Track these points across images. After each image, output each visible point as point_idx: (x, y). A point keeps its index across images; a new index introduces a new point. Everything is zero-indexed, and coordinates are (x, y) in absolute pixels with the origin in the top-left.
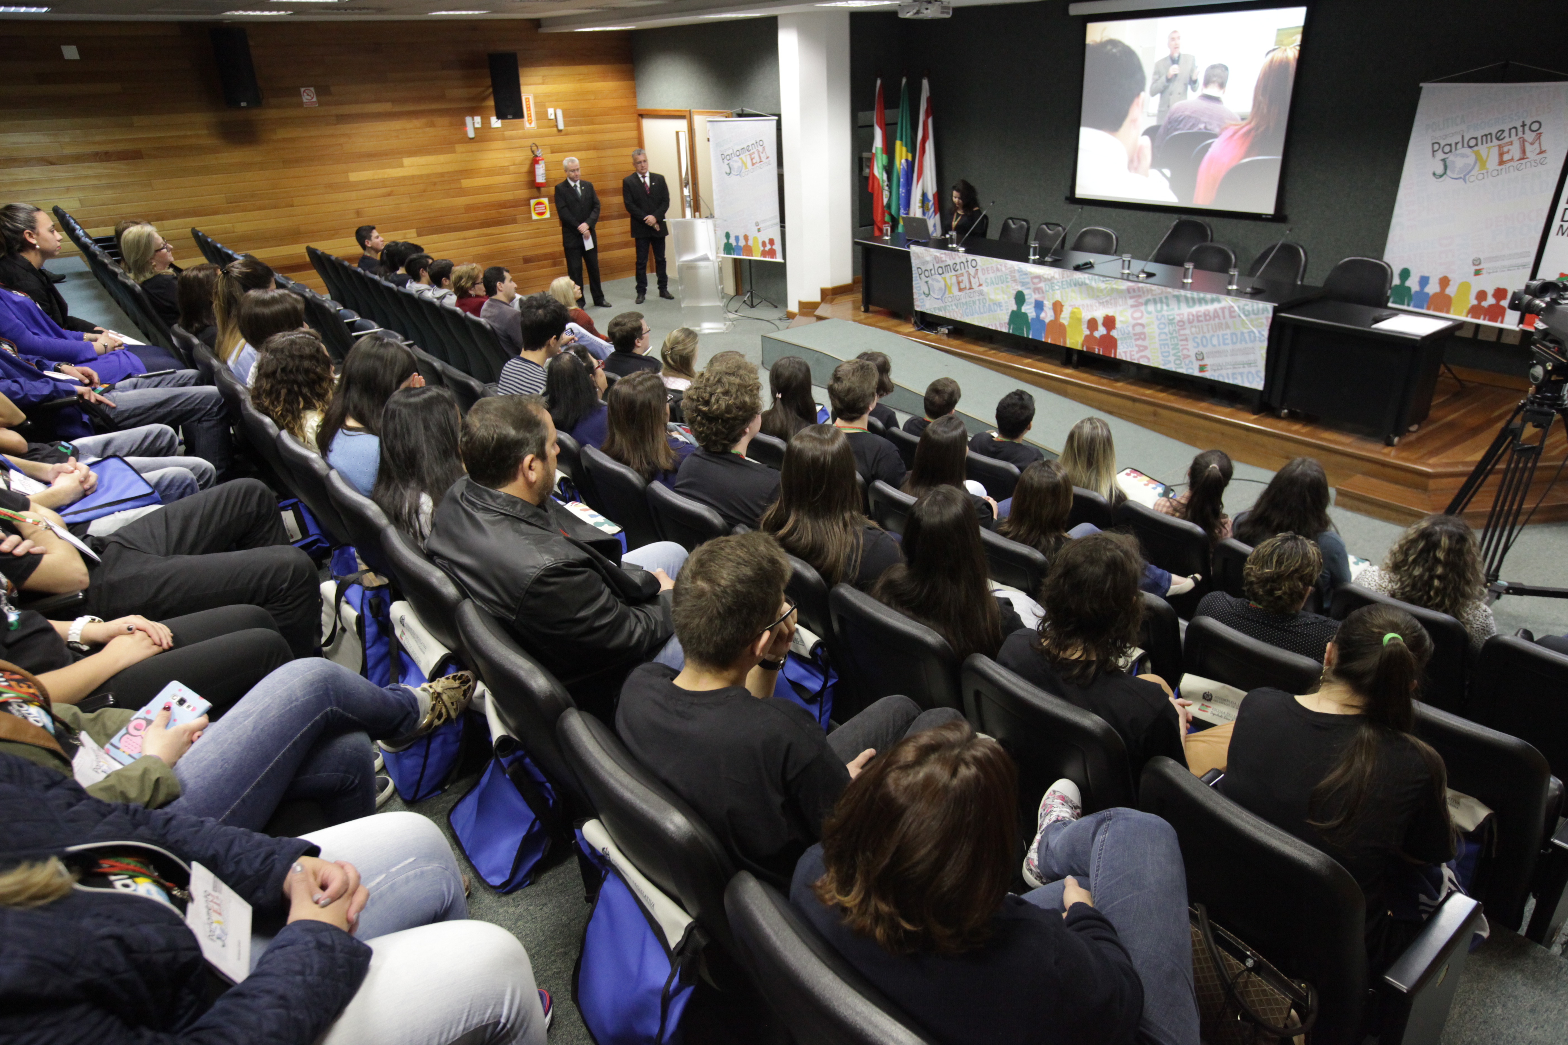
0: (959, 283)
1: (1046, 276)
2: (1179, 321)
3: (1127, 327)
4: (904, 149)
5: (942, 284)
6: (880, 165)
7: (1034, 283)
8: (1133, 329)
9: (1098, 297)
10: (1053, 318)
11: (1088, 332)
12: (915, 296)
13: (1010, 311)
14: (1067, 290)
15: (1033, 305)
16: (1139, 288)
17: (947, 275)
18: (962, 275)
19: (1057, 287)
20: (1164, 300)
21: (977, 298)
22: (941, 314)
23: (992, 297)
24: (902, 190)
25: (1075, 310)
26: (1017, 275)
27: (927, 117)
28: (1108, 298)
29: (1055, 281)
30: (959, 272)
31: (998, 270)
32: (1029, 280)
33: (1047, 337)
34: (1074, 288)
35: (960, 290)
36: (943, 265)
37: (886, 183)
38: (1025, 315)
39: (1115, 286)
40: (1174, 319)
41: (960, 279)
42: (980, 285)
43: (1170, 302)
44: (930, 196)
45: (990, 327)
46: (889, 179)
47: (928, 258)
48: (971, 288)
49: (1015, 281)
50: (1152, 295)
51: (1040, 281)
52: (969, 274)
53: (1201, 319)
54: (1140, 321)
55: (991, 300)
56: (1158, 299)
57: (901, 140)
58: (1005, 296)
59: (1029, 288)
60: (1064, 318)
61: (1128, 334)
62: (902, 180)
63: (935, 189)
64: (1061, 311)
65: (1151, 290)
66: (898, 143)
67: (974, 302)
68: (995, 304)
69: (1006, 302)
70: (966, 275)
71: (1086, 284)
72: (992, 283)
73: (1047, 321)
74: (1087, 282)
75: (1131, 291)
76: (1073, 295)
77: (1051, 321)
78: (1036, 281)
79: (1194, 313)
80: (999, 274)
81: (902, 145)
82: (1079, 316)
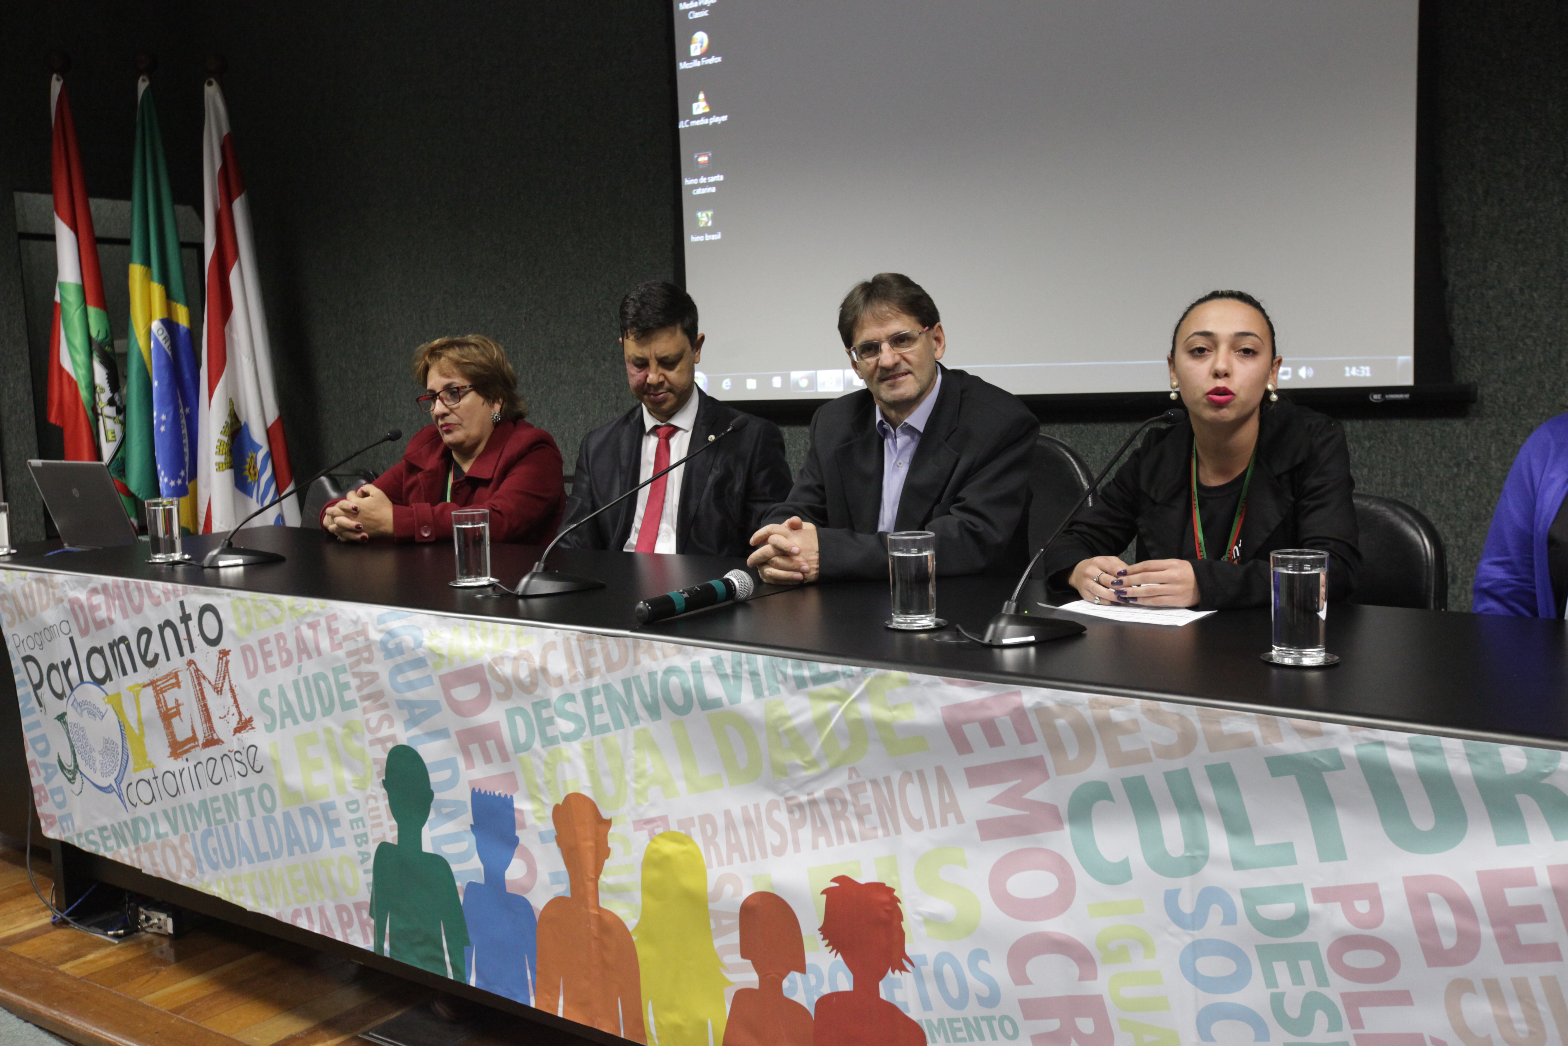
0: (167, 716)
1: (506, 670)
2: (1349, 942)
3: (979, 955)
4: (157, 289)
5: (109, 726)
6: (79, 340)
7: (457, 708)
8: (1020, 978)
9: (783, 771)
10: (563, 889)
11: (750, 978)
12: (36, 781)
13: (372, 849)
14: (615, 737)
15: (468, 818)
16: (1020, 715)
17: (123, 684)
18: (174, 680)
19: (565, 726)
20: (1206, 793)
21: (239, 784)
22: (124, 855)
23: (295, 778)
24: (161, 417)
25: (668, 848)
26: (381, 667)
27: (227, 197)
28: (840, 780)
29: (555, 694)
30: (163, 668)
31: (304, 649)
32: (431, 692)
33: (547, 988)
34: (646, 724)
35: (177, 748)
36: (103, 640)
37: (104, 396)
38: (439, 864)
39: (868, 710)
40: (1300, 920)
41: (170, 698)
42: (244, 725)
43: (1251, 804)
44: (258, 434)
45: (303, 924)
46: (116, 381)
47: (51, 616)
48: (212, 742)
49: (376, 697)
50: (1118, 758)
51: (485, 696)
52: (199, 676)
53: (1527, 932)
54: (1054, 926)
55: (292, 794)
56: (1158, 786)
57: (147, 262)
58: (346, 775)
59: (441, 733)
60: (619, 891)
61: (992, 999)
62: (155, 384)
63: (272, 414)
64: (602, 852)
65: (1106, 726)
66: (136, 271)
67: (230, 804)
68: (307, 812)
69: (353, 804)
70: (185, 678)
71: (709, 704)
72: (289, 712)
73: (539, 900)
74: (714, 688)
75: (974, 733)
76: (649, 762)
77: (557, 903)
78: (466, 693)
79: (1472, 891)
80: (311, 667)
81: (149, 277)
82: (690, 882)
